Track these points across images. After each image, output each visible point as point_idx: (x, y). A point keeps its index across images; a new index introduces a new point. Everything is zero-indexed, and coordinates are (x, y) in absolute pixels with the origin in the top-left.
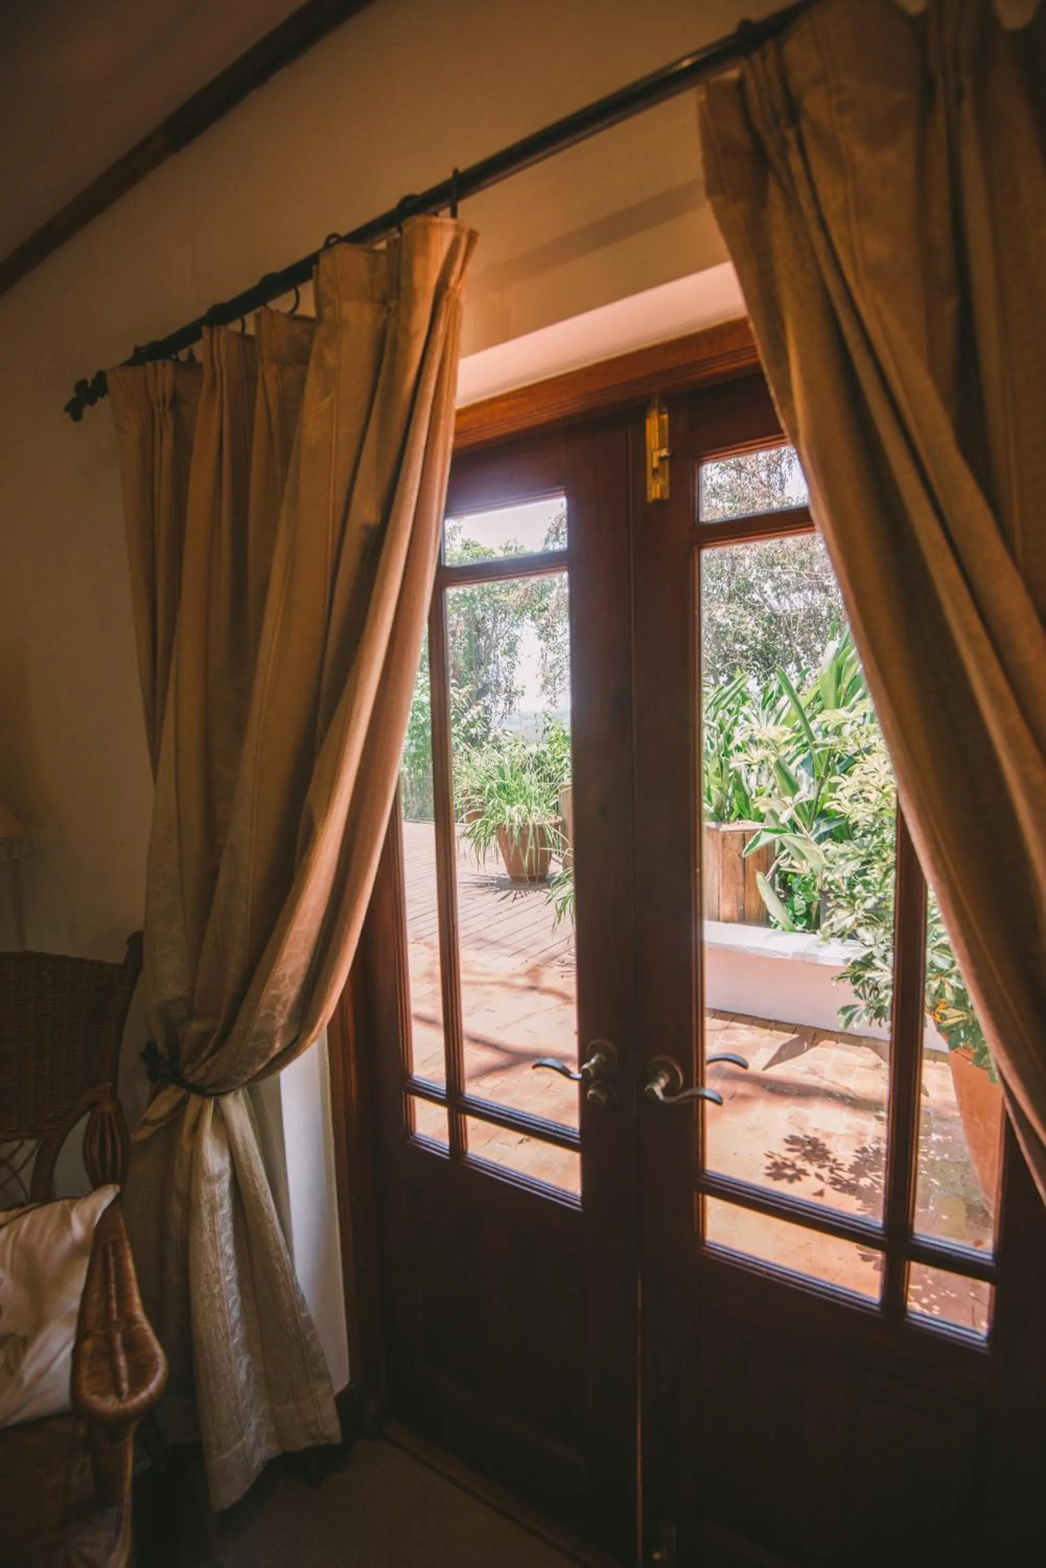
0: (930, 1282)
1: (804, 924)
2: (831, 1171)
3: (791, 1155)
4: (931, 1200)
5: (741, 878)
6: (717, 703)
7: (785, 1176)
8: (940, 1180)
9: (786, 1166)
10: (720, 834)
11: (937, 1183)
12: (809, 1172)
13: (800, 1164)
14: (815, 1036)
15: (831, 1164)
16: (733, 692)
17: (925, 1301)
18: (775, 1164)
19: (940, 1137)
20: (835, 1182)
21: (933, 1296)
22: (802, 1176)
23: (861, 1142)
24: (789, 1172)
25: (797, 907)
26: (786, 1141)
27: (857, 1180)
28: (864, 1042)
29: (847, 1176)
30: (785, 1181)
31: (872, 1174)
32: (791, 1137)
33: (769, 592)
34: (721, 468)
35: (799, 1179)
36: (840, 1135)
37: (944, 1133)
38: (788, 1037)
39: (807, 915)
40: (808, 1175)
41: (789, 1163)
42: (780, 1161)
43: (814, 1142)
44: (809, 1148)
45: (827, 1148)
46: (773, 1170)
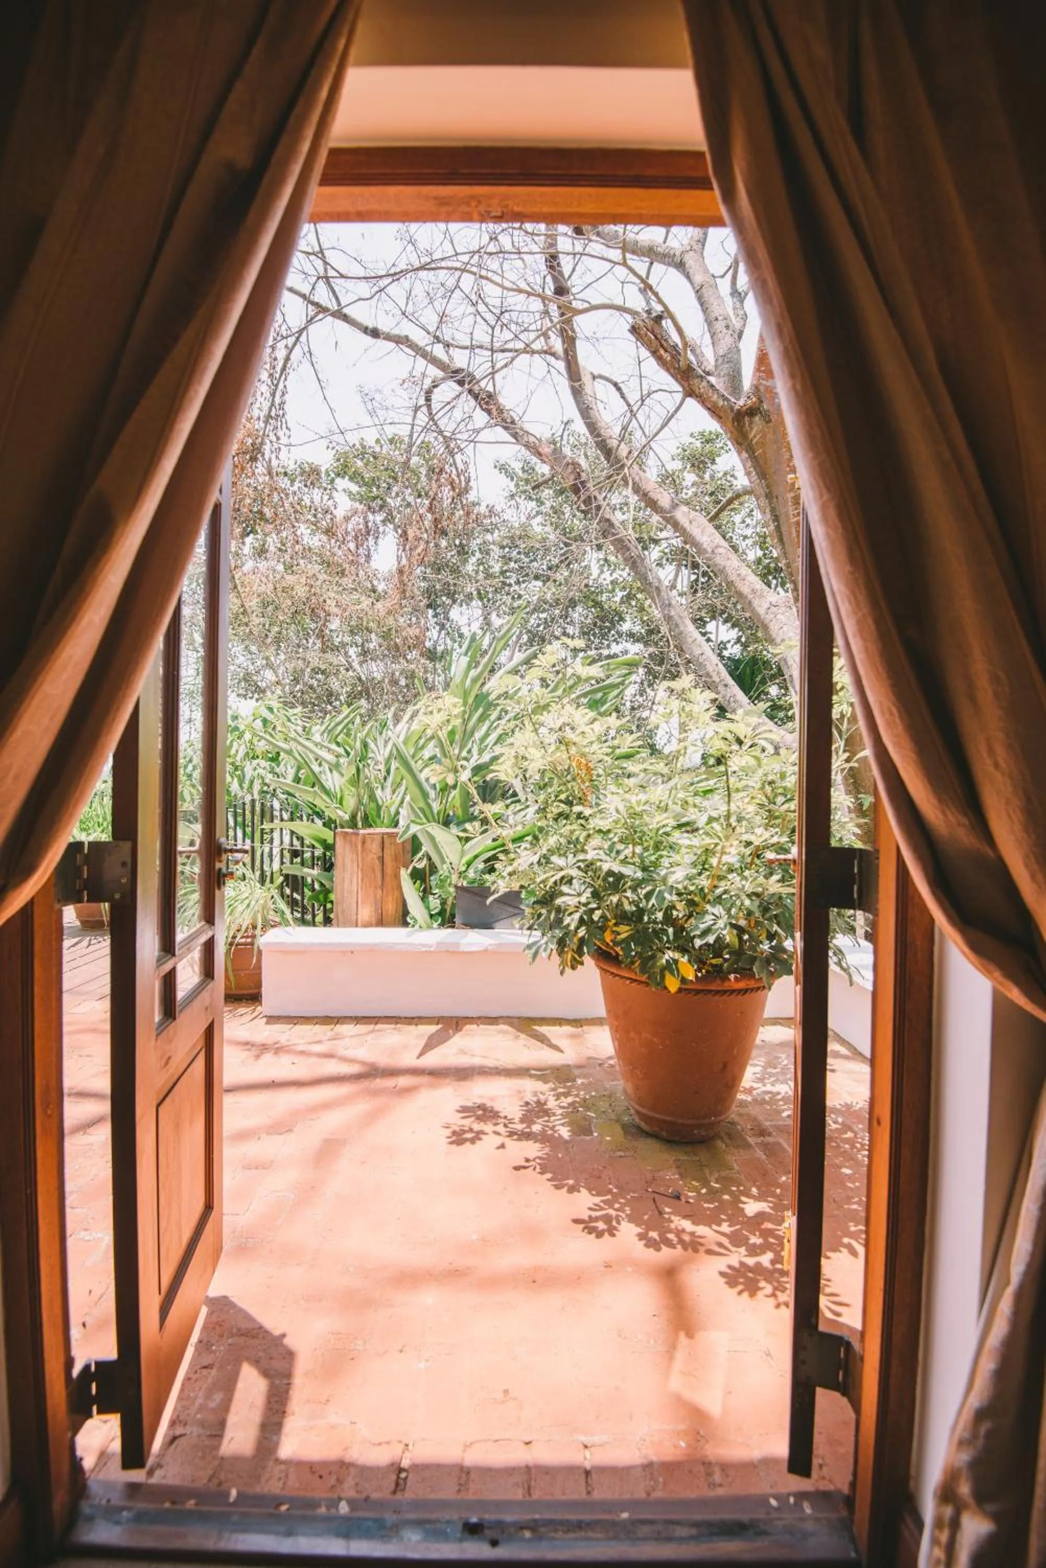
0: (615, 1190)
1: (439, 921)
2: (505, 1126)
3: (467, 1122)
4: (593, 1128)
5: (380, 882)
6: (330, 731)
7: (466, 1140)
8: (595, 1112)
9: (464, 1132)
10: (360, 837)
11: (593, 1115)
12: (486, 1131)
13: (477, 1127)
14: (457, 1024)
15: (503, 1120)
16: (346, 721)
17: (617, 1206)
18: (454, 1133)
19: (584, 1081)
20: (511, 1134)
21: (622, 1201)
22: (482, 1136)
23: (522, 1098)
24: (469, 1136)
25: (432, 906)
26: (458, 1111)
27: (529, 1127)
28: (501, 1021)
29: (520, 1127)
30: (468, 1144)
31: (540, 1121)
32: (461, 1107)
33: (354, 657)
34: (312, 530)
35: (480, 1139)
36: (503, 1097)
37: (585, 1077)
38: (433, 1028)
39: (441, 913)
40: (487, 1134)
41: (467, 1129)
42: (457, 1129)
43: (482, 1107)
44: (480, 1112)
45: (496, 1109)
46: (454, 1138)
